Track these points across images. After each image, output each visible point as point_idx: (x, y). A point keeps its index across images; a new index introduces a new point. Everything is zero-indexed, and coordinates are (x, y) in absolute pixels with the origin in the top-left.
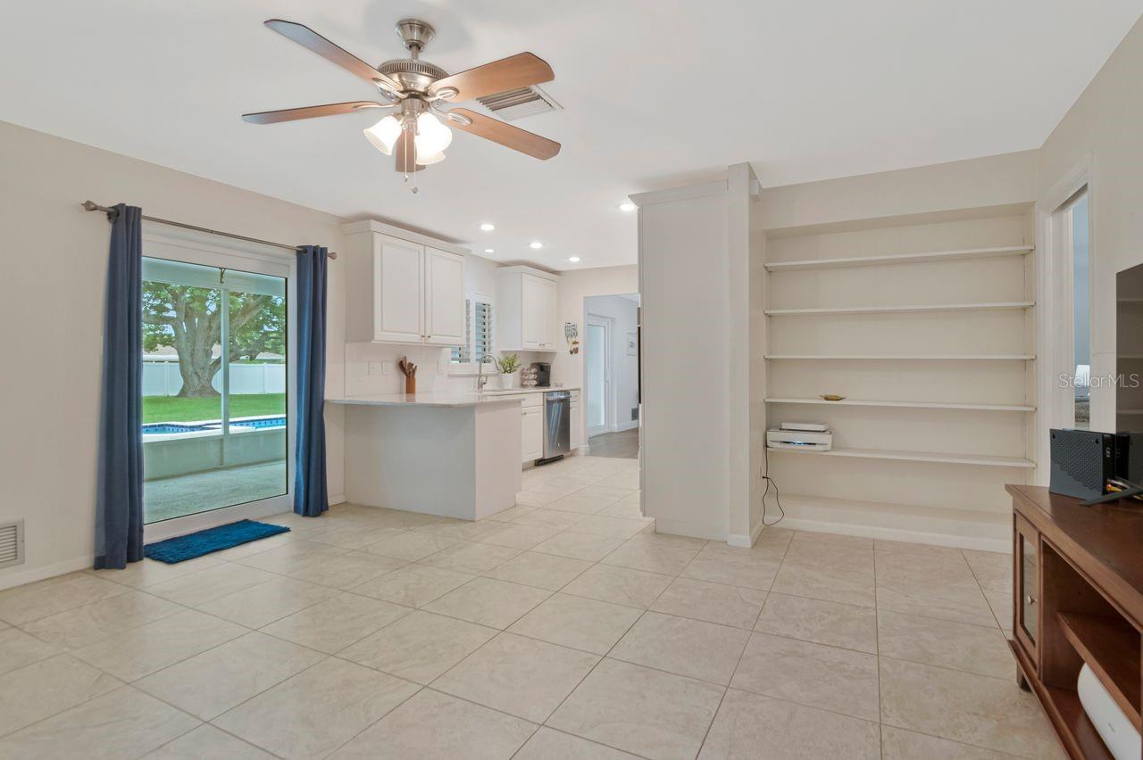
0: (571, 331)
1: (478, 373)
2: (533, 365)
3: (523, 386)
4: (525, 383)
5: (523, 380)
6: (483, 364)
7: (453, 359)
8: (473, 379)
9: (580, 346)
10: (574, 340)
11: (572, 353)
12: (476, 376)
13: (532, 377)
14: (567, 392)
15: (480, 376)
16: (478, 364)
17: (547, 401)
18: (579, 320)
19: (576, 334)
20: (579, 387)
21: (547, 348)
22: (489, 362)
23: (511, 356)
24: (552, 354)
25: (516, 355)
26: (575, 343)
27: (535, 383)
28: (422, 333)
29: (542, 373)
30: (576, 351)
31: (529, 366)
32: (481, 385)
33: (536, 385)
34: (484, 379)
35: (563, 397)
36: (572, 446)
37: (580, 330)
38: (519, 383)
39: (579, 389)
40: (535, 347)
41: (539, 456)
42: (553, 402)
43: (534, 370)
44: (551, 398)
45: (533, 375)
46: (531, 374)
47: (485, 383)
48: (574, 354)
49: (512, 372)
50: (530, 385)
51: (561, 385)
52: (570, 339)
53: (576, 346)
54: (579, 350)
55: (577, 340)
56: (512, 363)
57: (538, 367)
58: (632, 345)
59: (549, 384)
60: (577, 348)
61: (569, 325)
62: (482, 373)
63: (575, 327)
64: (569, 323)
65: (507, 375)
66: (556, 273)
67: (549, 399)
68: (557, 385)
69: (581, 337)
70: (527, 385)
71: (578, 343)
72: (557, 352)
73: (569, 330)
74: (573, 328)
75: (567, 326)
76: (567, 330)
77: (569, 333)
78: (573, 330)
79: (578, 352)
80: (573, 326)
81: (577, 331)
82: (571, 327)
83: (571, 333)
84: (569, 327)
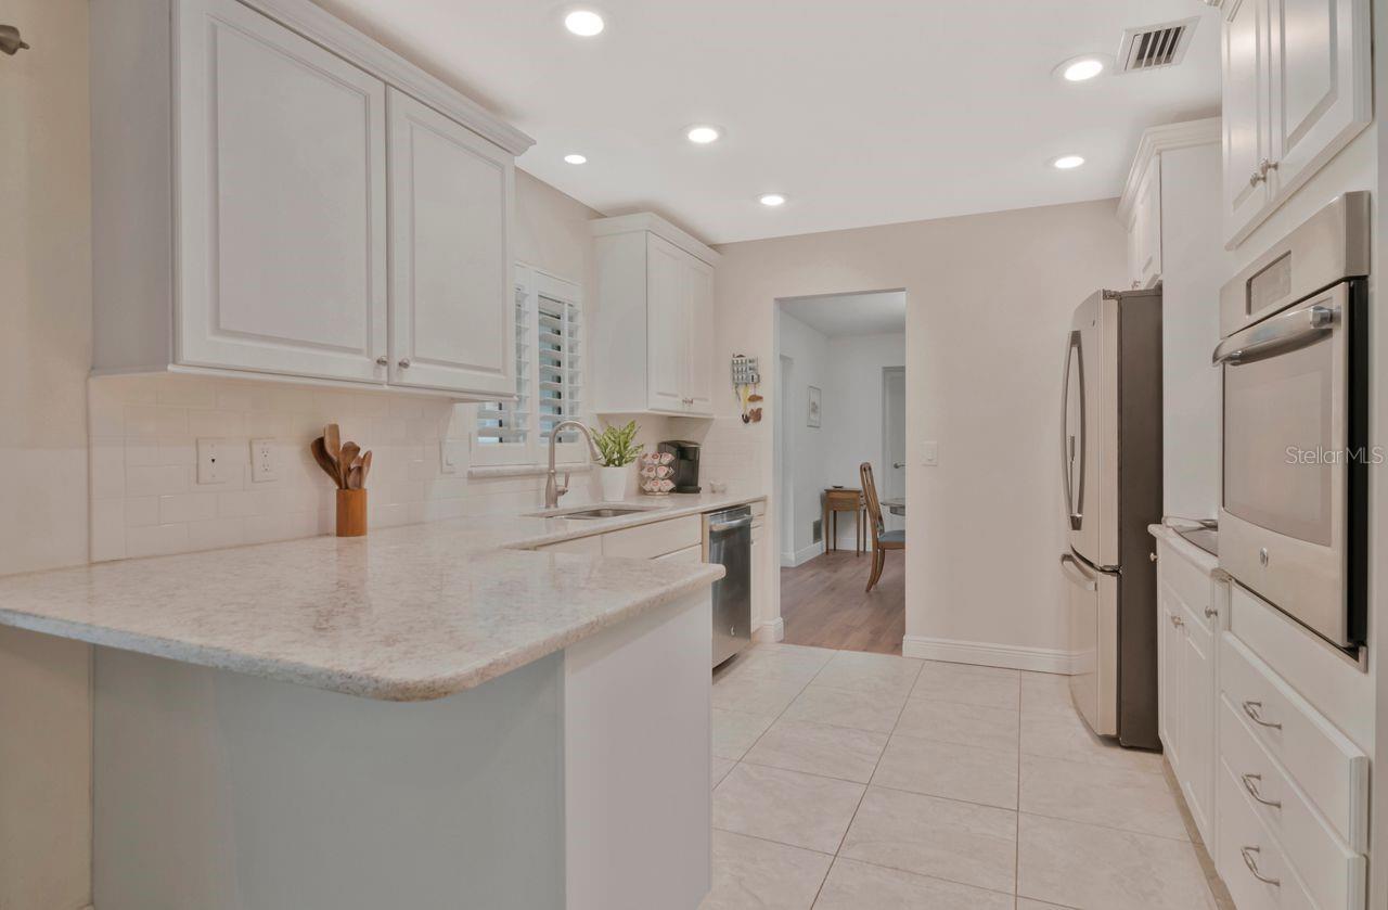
0: (745, 373)
1: (545, 466)
2: (663, 447)
3: (643, 492)
4: (648, 487)
5: (643, 479)
6: (557, 445)
7: (482, 433)
8: (532, 483)
9: (766, 407)
10: (751, 392)
11: (746, 420)
12: (541, 474)
13: (662, 472)
14: (742, 509)
15: (552, 473)
16: (546, 445)
17: (712, 532)
18: (765, 349)
19: (755, 380)
20: (764, 493)
21: (698, 409)
22: (572, 439)
23: (623, 426)
24: (702, 422)
25: (633, 422)
26: (755, 398)
27: (671, 485)
28: (381, 353)
29: (684, 463)
30: (756, 415)
31: (656, 449)
32: (554, 496)
33: (672, 491)
34: (560, 481)
35: (733, 523)
36: (754, 627)
37: (769, 371)
38: (635, 487)
39: (763, 500)
40: (673, 406)
43: (665, 458)
44: (719, 527)
45: (666, 469)
46: (661, 464)
47: (563, 492)
48: (751, 421)
49: (626, 462)
50: (660, 491)
51: (723, 492)
52: (741, 390)
53: (755, 406)
54: (763, 414)
55: (758, 394)
56: (626, 443)
57: (674, 450)
58: (814, 408)
59: (697, 491)
60: (759, 410)
61: (739, 359)
62: (556, 466)
63: (755, 364)
64: (741, 356)
65: (612, 468)
66: (714, 247)
67: (715, 529)
68: (714, 492)
69: (768, 388)
70: (652, 491)
71: (760, 398)
72: (715, 417)
73: (740, 369)
74: (749, 365)
75: (735, 359)
76: (735, 369)
77: (740, 376)
78: (751, 369)
79: (763, 418)
80: (750, 361)
81: (760, 373)
82: (746, 363)
83: (744, 376)
84: (740, 362)
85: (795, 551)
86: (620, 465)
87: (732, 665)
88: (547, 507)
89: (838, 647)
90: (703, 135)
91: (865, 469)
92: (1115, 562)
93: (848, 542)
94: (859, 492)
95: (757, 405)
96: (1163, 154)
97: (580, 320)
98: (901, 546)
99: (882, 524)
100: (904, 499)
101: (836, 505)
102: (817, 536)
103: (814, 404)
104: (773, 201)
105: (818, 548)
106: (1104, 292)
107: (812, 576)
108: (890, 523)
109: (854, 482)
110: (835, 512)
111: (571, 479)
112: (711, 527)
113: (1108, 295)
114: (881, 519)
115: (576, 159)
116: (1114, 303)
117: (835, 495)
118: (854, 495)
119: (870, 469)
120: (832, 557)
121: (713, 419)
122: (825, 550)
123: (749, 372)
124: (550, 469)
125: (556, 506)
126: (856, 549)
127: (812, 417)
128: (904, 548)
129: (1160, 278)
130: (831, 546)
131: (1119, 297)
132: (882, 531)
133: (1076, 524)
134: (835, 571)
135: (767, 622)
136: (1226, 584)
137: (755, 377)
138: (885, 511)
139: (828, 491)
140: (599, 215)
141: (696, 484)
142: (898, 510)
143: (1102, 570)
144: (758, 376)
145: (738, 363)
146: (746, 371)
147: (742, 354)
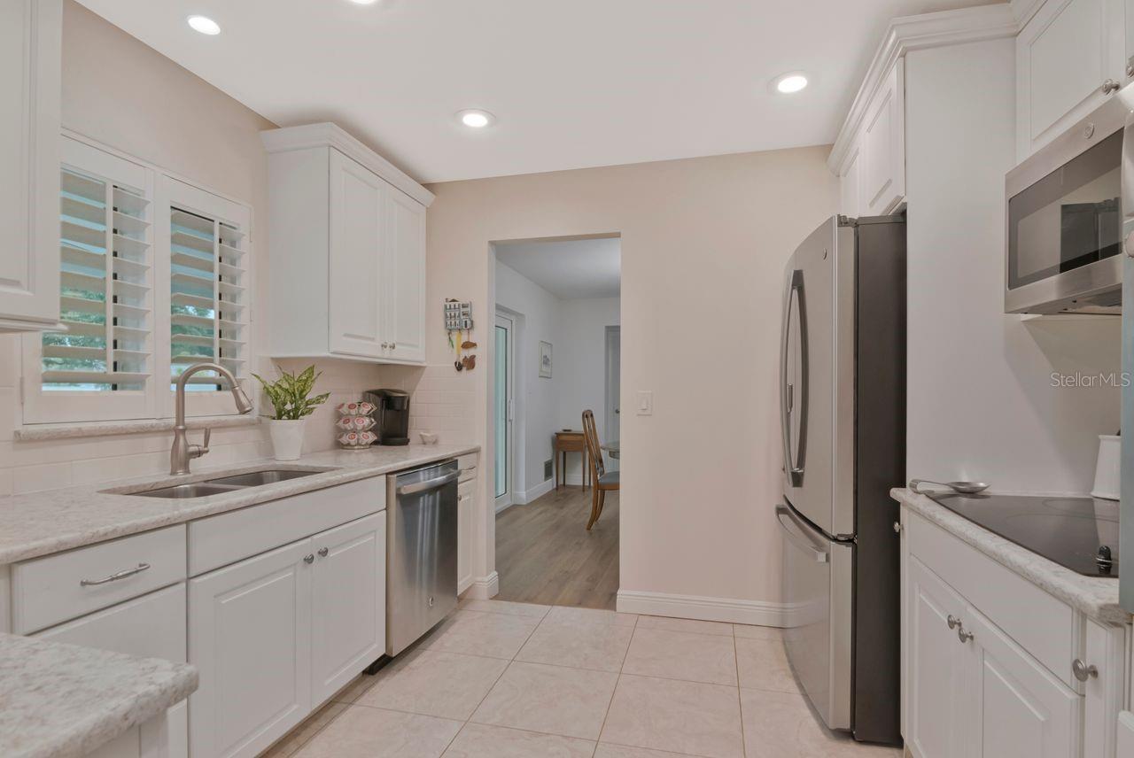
0: (458, 319)
1: (171, 421)
2: (369, 395)
3: (339, 446)
4: (345, 439)
5: (340, 432)
8: (155, 442)
9: (480, 353)
10: (464, 338)
11: (459, 367)
12: (166, 431)
13: (364, 421)
14: (449, 463)
15: (180, 429)
17: (399, 496)
18: (479, 294)
19: (469, 326)
20: (476, 444)
21: (402, 355)
23: (298, 373)
24: (414, 370)
25: (311, 369)
26: (467, 345)
27: (372, 437)
29: (389, 413)
30: (470, 363)
31: (356, 398)
32: (182, 459)
33: (375, 443)
35: (440, 479)
36: (462, 585)
37: (483, 317)
39: (476, 451)
40: (371, 351)
41: (376, 651)
42: (415, 497)
43: (367, 408)
44: (410, 488)
45: (367, 421)
46: (361, 416)
47: (199, 454)
48: (464, 369)
49: (303, 414)
50: (358, 444)
51: (435, 443)
52: (455, 336)
53: (469, 353)
54: (477, 361)
55: (472, 340)
56: (302, 392)
57: (379, 400)
58: (546, 361)
59: (406, 442)
60: (473, 357)
61: (452, 304)
62: (186, 420)
63: (469, 309)
64: (454, 301)
65: (285, 422)
66: (429, 186)
67: (404, 492)
68: (424, 443)
69: (483, 334)
70: (349, 444)
71: (474, 345)
72: (427, 365)
73: (453, 315)
74: (462, 310)
75: (448, 304)
76: (448, 314)
77: (453, 322)
78: (464, 315)
79: (476, 366)
80: (464, 306)
81: (473, 319)
82: (459, 308)
83: (457, 322)
84: (452, 307)
85: (526, 490)
86: (295, 417)
87: (435, 634)
88: (173, 473)
89: (552, 602)
91: (587, 415)
92: (849, 530)
93: (576, 477)
94: (582, 435)
95: (470, 352)
96: (909, 55)
97: (245, 246)
98: (616, 487)
99: (602, 466)
100: (618, 443)
101: (565, 446)
102: (548, 474)
103: (545, 357)
105: (549, 485)
106: (839, 217)
107: (541, 513)
108: (608, 467)
109: (578, 427)
110: (565, 453)
111: (212, 436)
112: (398, 489)
113: (843, 222)
114: (601, 461)
115: (204, 25)
116: (851, 230)
117: (564, 438)
118: (579, 438)
119: (592, 415)
120: (562, 493)
121: (425, 367)
122: (555, 486)
123: (462, 317)
124: (178, 425)
125: (187, 471)
126: (582, 484)
127: (544, 368)
128: (618, 489)
129: (903, 201)
130: (561, 482)
131: (856, 224)
132: (603, 472)
133: (797, 480)
134: (562, 508)
135: (479, 579)
136: (1120, 630)
137: (469, 322)
138: (604, 454)
139: (558, 434)
140: (268, 125)
141: (406, 436)
142: (615, 454)
143: (835, 540)
144: (472, 322)
145: (450, 308)
146: (459, 316)
147: (456, 298)
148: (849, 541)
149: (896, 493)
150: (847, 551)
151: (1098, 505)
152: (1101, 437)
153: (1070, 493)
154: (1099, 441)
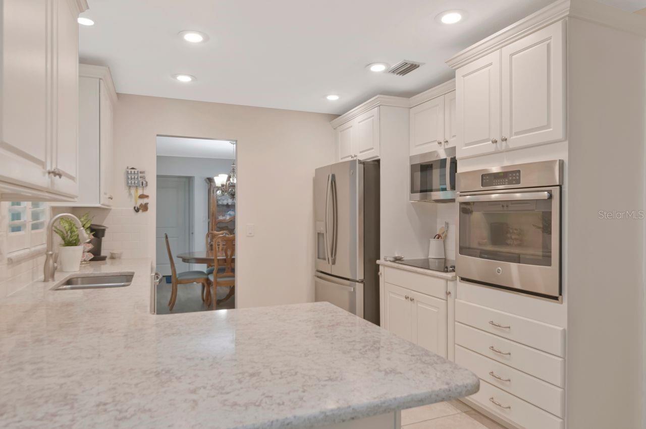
0: (137, 180)
9: (151, 201)
10: (140, 192)
11: (137, 210)
15: (50, 254)
18: (149, 167)
19: (144, 185)
26: (142, 196)
27: (92, 256)
30: (145, 207)
37: (152, 179)
45: (90, 245)
48: (141, 211)
51: (120, 257)
52: (133, 191)
54: (149, 206)
55: (146, 193)
59: (104, 260)
60: (146, 204)
61: (133, 170)
63: (144, 174)
64: (133, 168)
66: (118, 95)
68: (113, 258)
69: (153, 189)
71: (147, 197)
72: (113, 208)
73: (133, 177)
74: (140, 175)
75: (130, 171)
76: (130, 177)
77: (133, 182)
78: (140, 177)
79: (149, 210)
80: (141, 173)
81: (147, 180)
82: (138, 173)
83: (136, 182)
84: (133, 172)
90: (193, 38)
92: (362, 278)
95: (144, 201)
104: (184, 79)
113: (360, 162)
116: (362, 166)
121: (111, 209)
123: (140, 179)
129: (379, 157)
131: (364, 163)
137: (144, 183)
141: (100, 254)
143: (357, 282)
144: (147, 183)
145: (131, 173)
146: (137, 178)
147: (135, 167)
148: (362, 282)
149: (378, 262)
150: (362, 285)
151: (430, 260)
152: (430, 239)
153: (423, 258)
154: (430, 241)
